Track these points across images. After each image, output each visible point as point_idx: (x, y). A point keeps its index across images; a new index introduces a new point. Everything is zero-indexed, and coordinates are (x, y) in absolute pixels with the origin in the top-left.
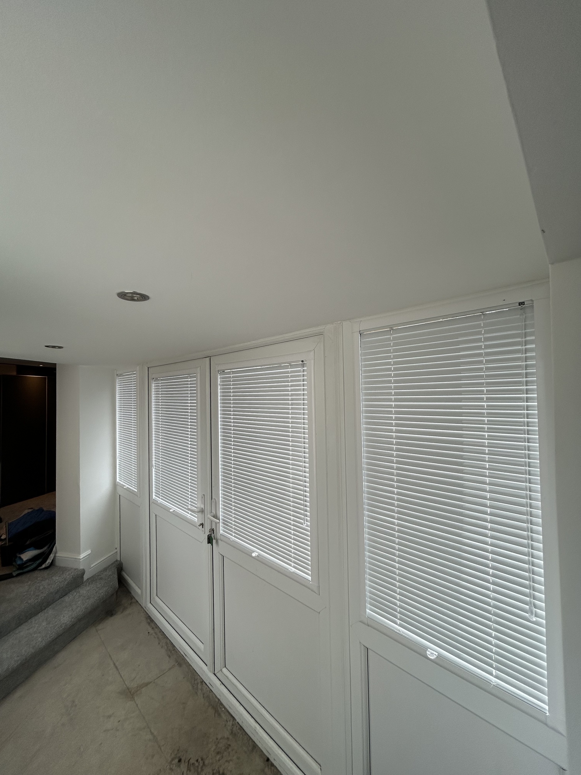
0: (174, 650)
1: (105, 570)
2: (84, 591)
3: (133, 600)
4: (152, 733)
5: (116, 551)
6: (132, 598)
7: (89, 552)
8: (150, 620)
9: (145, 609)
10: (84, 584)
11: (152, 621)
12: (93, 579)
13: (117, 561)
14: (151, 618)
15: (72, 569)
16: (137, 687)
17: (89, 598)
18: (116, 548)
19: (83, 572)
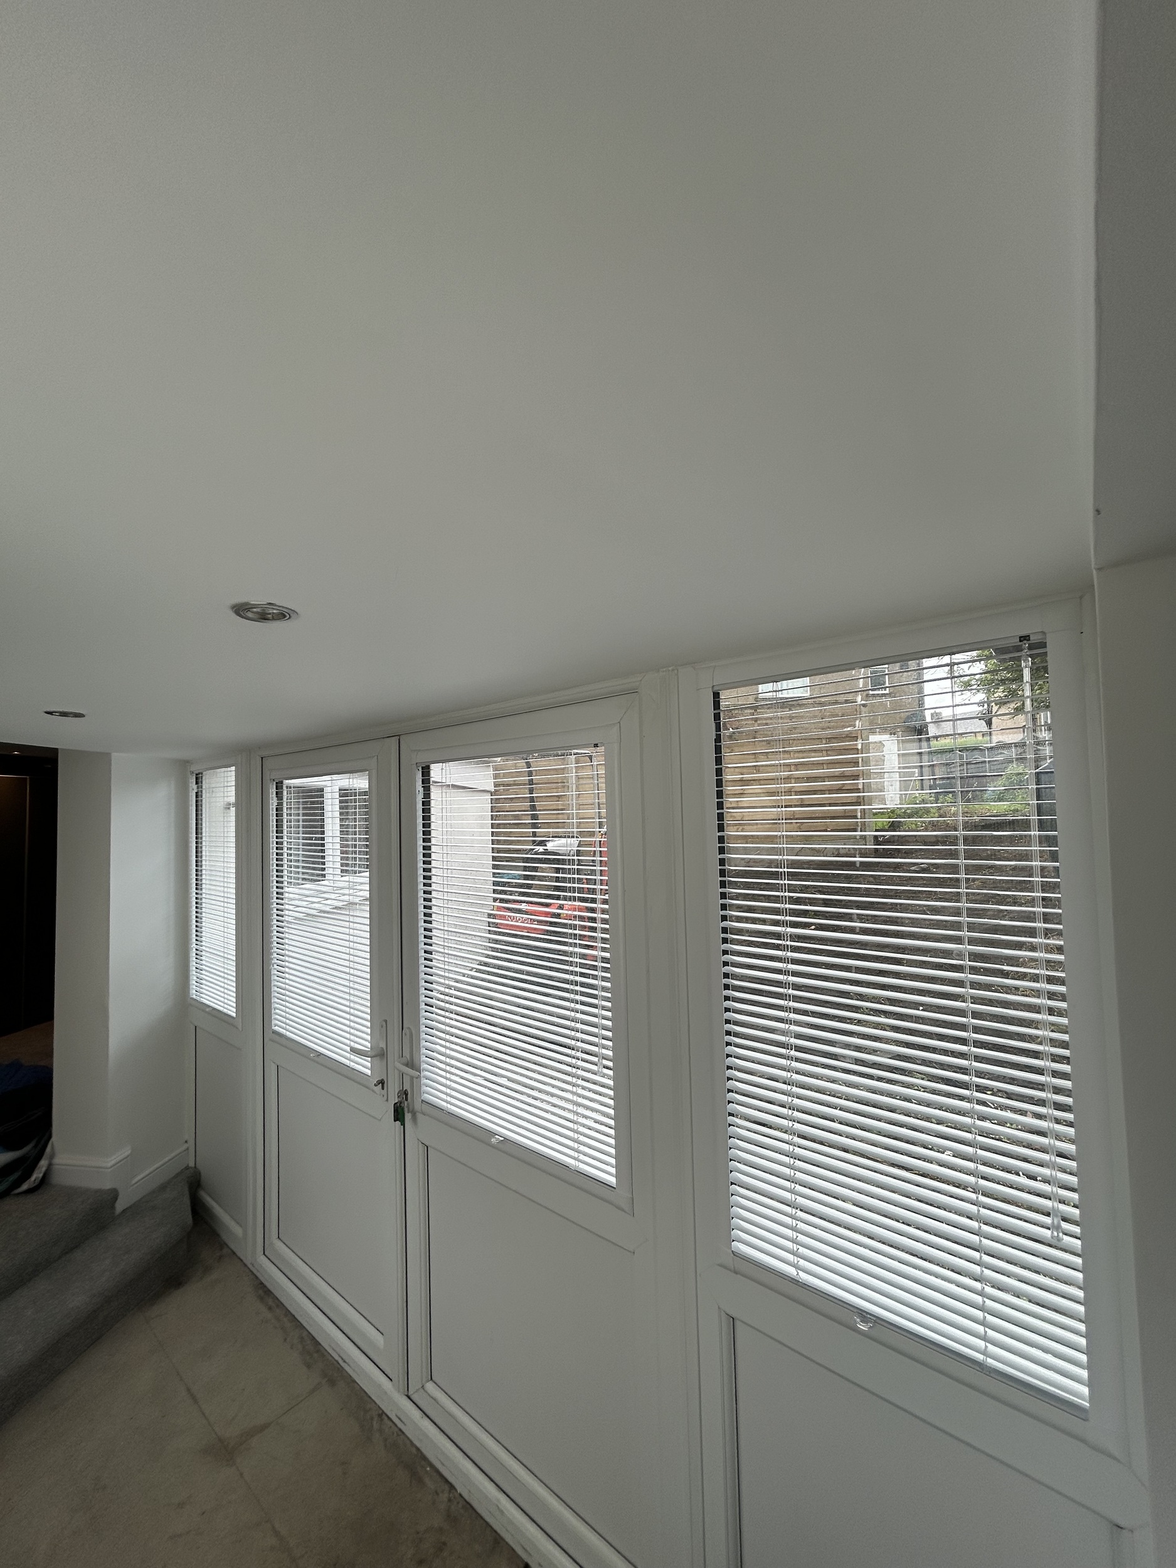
0: (318, 1351)
1: (163, 1188)
2: (117, 1236)
3: (225, 1250)
5: (185, 1146)
6: (223, 1245)
7: (126, 1151)
8: (264, 1292)
9: (250, 1266)
10: (117, 1222)
11: (268, 1292)
12: (134, 1210)
13: (187, 1168)
14: (265, 1286)
15: (87, 1190)
16: (241, 1436)
17: (128, 1252)
18: (186, 1142)
19: (114, 1195)
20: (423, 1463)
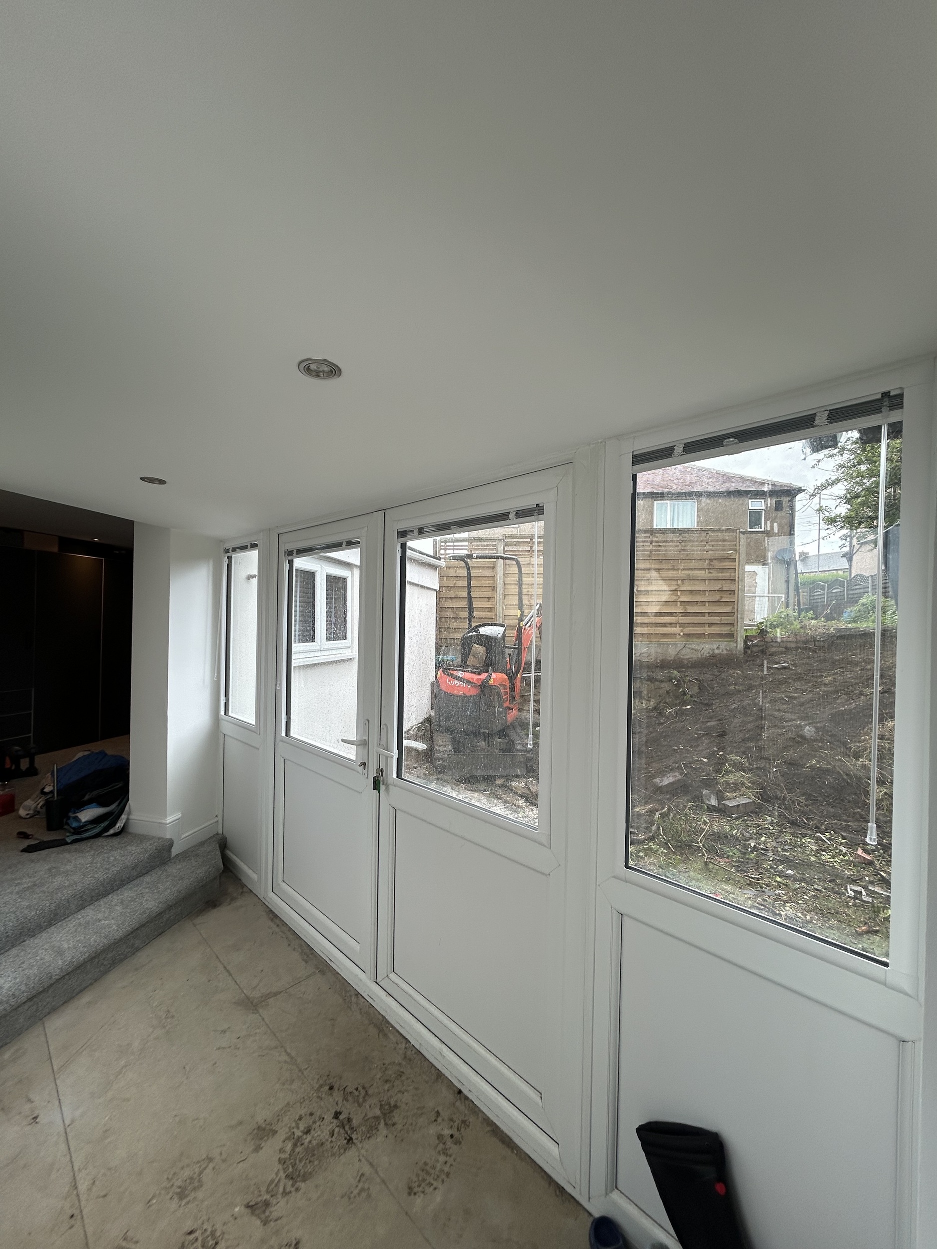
0: (312, 954)
1: (202, 844)
2: (173, 869)
3: (245, 889)
4: (288, 1054)
5: (216, 819)
6: (243, 886)
7: (179, 815)
8: (273, 916)
9: (263, 900)
10: (173, 861)
11: (276, 916)
12: (185, 855)
13: (217, 834)
14: (274, 913)
15: (153, 837)
16: (262, 997)
17: (182, 879)
18: (217, 816)
19: (171, 844)
20: (387, 1025)
